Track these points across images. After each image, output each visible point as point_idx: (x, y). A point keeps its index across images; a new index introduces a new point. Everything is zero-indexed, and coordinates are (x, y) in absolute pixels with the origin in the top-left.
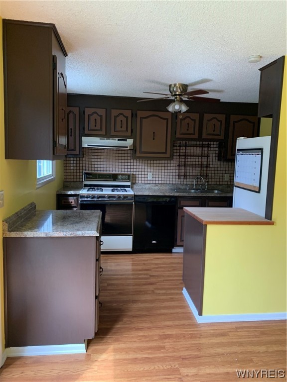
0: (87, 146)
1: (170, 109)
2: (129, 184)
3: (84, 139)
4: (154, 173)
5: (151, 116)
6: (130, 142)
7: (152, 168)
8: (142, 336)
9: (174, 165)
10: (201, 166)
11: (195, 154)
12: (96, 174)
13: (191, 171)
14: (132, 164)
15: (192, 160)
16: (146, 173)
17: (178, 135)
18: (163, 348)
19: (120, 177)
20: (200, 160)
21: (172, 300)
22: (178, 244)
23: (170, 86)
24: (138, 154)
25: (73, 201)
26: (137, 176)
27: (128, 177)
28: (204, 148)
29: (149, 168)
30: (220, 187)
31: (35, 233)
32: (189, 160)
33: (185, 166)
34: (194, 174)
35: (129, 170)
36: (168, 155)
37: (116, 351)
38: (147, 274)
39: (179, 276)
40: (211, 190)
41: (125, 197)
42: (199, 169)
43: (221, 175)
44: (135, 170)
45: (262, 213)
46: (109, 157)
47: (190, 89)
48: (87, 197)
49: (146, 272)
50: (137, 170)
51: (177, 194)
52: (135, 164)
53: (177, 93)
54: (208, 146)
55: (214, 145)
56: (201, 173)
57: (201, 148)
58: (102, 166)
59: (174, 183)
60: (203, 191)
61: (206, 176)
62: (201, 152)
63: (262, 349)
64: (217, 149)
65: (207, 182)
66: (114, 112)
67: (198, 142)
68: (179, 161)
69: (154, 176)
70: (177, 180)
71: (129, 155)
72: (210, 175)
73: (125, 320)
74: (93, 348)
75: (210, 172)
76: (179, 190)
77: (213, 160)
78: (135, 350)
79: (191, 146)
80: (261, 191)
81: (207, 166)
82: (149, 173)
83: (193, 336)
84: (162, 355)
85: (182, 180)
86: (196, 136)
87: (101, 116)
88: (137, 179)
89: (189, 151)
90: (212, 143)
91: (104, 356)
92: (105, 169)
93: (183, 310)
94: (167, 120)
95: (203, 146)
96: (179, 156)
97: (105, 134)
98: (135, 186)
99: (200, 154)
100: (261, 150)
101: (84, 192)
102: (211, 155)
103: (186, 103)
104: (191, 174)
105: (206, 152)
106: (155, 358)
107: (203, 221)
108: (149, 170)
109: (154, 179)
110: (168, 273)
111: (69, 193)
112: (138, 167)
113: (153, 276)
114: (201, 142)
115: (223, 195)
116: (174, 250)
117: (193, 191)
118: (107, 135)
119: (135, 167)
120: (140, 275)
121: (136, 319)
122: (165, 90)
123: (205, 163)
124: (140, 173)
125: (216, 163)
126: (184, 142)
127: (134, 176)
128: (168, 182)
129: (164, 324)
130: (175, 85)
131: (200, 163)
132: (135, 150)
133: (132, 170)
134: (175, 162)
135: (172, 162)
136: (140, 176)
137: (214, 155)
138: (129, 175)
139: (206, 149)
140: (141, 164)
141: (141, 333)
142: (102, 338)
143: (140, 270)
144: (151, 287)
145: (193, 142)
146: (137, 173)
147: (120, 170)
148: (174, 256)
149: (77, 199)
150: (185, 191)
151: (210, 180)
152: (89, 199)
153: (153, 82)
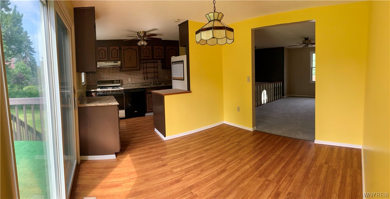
0: (99, 67)
1: (139, 44)
2: (120, 85)
3: (98, 63)
4: (132, 78)
5: (128, 48)
6: (119, 63)
7: (130, 75)
8: (141, 149)
9: (141, 73)
10: (155, 72)
11: (151, 67)
12: (103, 81)
13: (150, 76)
14: (120, 75)
15: (149, 70)
16: (127, 78)
17: (142, 58)
18: (152, 152)
19: (115, 82)
20: (154, 70)
21: (150, 134)
22: (148, 111)
23: (138, 32)
24: (123, 69)
25: (94, 94)
26: (123, 80)
27: (119, 81)
28: (155, 64)
29: (129, 75)
30: (164, 82)
31: (91, 104)
32: (148, 70)
33: (147, 73)
34: (151, 77)
35: (119, 78)
36: (138, 68)
37: (131, 156)
38: (136, 126)
39: (152, 124)
40: (160, 83)
41: (120, 91)
42: (154, 74)
43: (164, 76)
44: (122, 77)
45: (186, 89)
46: (109, 72)
47: (147, 34)
48: (101, 92)
49: (134, 125)
50: (123, 77)
51: (145, 87)
52: (122, 74)
53: (142, 36)
54: (157, 62)
55: (159, 62)
56: (155, 76)
57: (153, 64)
58: (106, 77)
59: (142, 82)
60: (157, 84)
61: (158, 77)
62: (153, 65)
63: (193, 143)
64: (161, 64)
65: (158, 80)
66: (111, 48)
67: (152, 61)
68: (144, 71)
69: (132, 80)
70: (143, 80)
71: (119, 70)
72: (159, 76)
73: (131, 145)
74: (119, 157)
75: (159, 75)
76: (145, 85)
77: (160, 69)
78: (139, 155)
79: (148, 63)
80: (185, 79)
81: (157, 72)
82: (129, 78)
83: (163, 145)
84: (152, 154)
85: (146, 80)
86: (151, 57)
87: (105, 51)
88: (123, 82)
89: (148, 65)
90: (158, 61)
91: (125, 159)
92: (107, 78)
93: (157, 137)
94: (136, 50)
95: (154, 62)
96: (143, 68)
97: (107, 60)
98: (123, 86)
99: (153, 67)
100: (183, 61)
101: (99, 90)
102: (159, 67)
103: (146, 41)
104: (150, 77)
105: (156, 65)
106: (149, 156)
107: (162, 94)
108: (129, 77)
109: (132, 81)
110: (145, 124)
111: (92, 91)
112: (123, 76)
113: (139, 126)
114: (153, 61)
115: (166, 85)
116: (146, 115)
117: (152, 85)
118: (108, 60)
119: (122, 76)
120: (132, 127)
121: (136, 144)
122: (135, 35)
123: (156, 71)
124: (125, 79)
125: (161, 71)
126: (145, 61)
127: (122, 81)
128: (139, 82)
129: (149, 143)
130: (140, 32)
131: (154, 71)
132: (122, 67)
133: (120, 78)
134: (142, 71)
135: (140, 72)
136: (125, 80)
137: (160, 66)
138: (119, 80)
139: (156, 64)
140: (124, 74)
141: (140, 149)
142: (123, 153)
143: (132, 125)
144: (139, 131)
145: (149, 61)
146: (123, 79)
147: (115, 78)
148: (146, 117)
149: (96, 93)
150: (148, 85)
151: (159, 79)
152: (102, 93)
153: (130, 31)
